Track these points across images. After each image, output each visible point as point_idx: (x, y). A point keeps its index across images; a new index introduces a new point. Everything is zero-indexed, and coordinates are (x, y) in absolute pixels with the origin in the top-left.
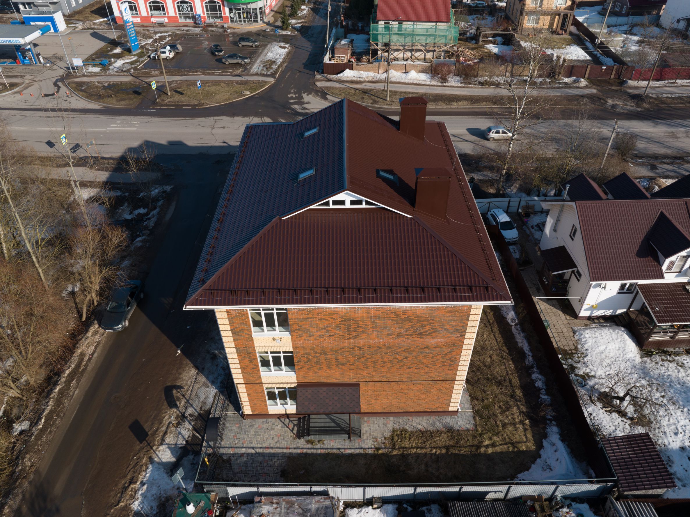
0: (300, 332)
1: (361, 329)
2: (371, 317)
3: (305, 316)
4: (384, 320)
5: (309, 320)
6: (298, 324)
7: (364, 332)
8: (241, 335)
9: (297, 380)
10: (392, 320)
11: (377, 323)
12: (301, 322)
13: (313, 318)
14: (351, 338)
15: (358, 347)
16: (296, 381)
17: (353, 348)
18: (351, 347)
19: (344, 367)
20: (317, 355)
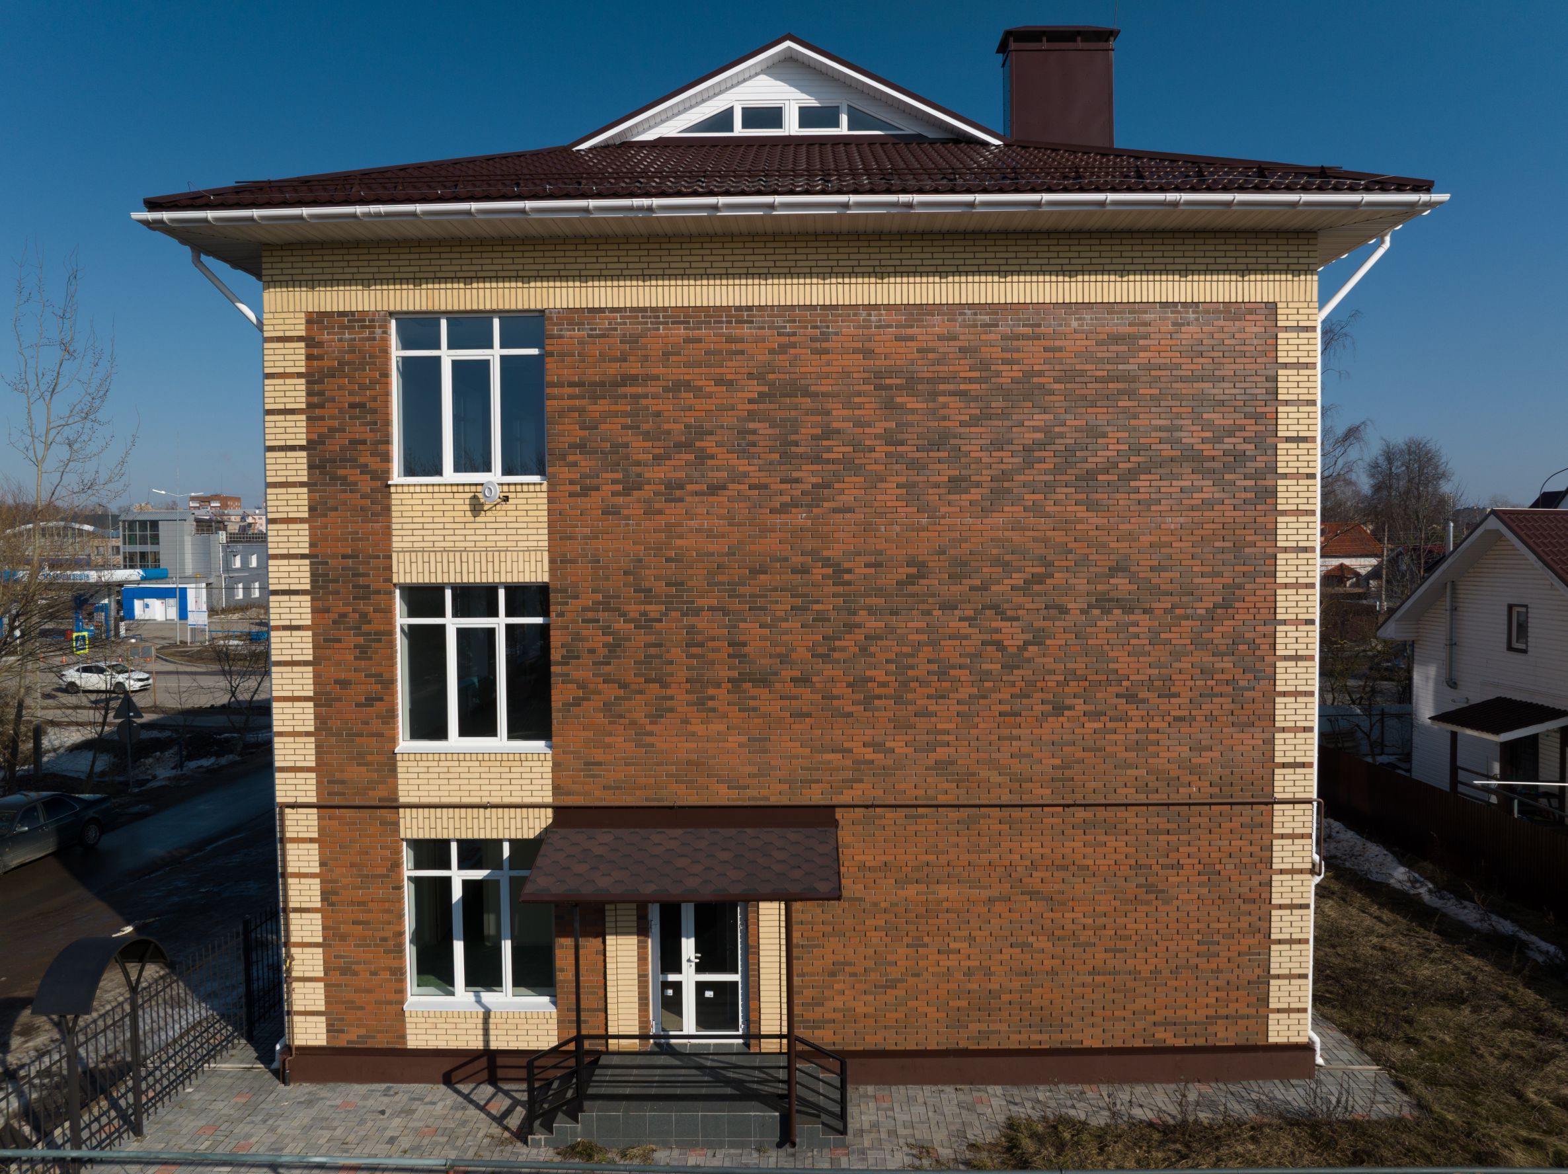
0: (586, 464)
1: (839, 451)
2: (878, 375)
3: (613, 369)
4: (934, 395)
5: (629, 390)
6: (581, 411)
7: (850, 465)
8: (344, 479)
9: (557, 789)
10: (963, 394)
11: (901, 407)
12: (594, 398)
13: (647, 378)
14: (795, 504)
15: (826, 562)
16: (549, 800)
17: (804, 570)
18: (797, 560)
19: (764, 693)
20: (654, 610)
